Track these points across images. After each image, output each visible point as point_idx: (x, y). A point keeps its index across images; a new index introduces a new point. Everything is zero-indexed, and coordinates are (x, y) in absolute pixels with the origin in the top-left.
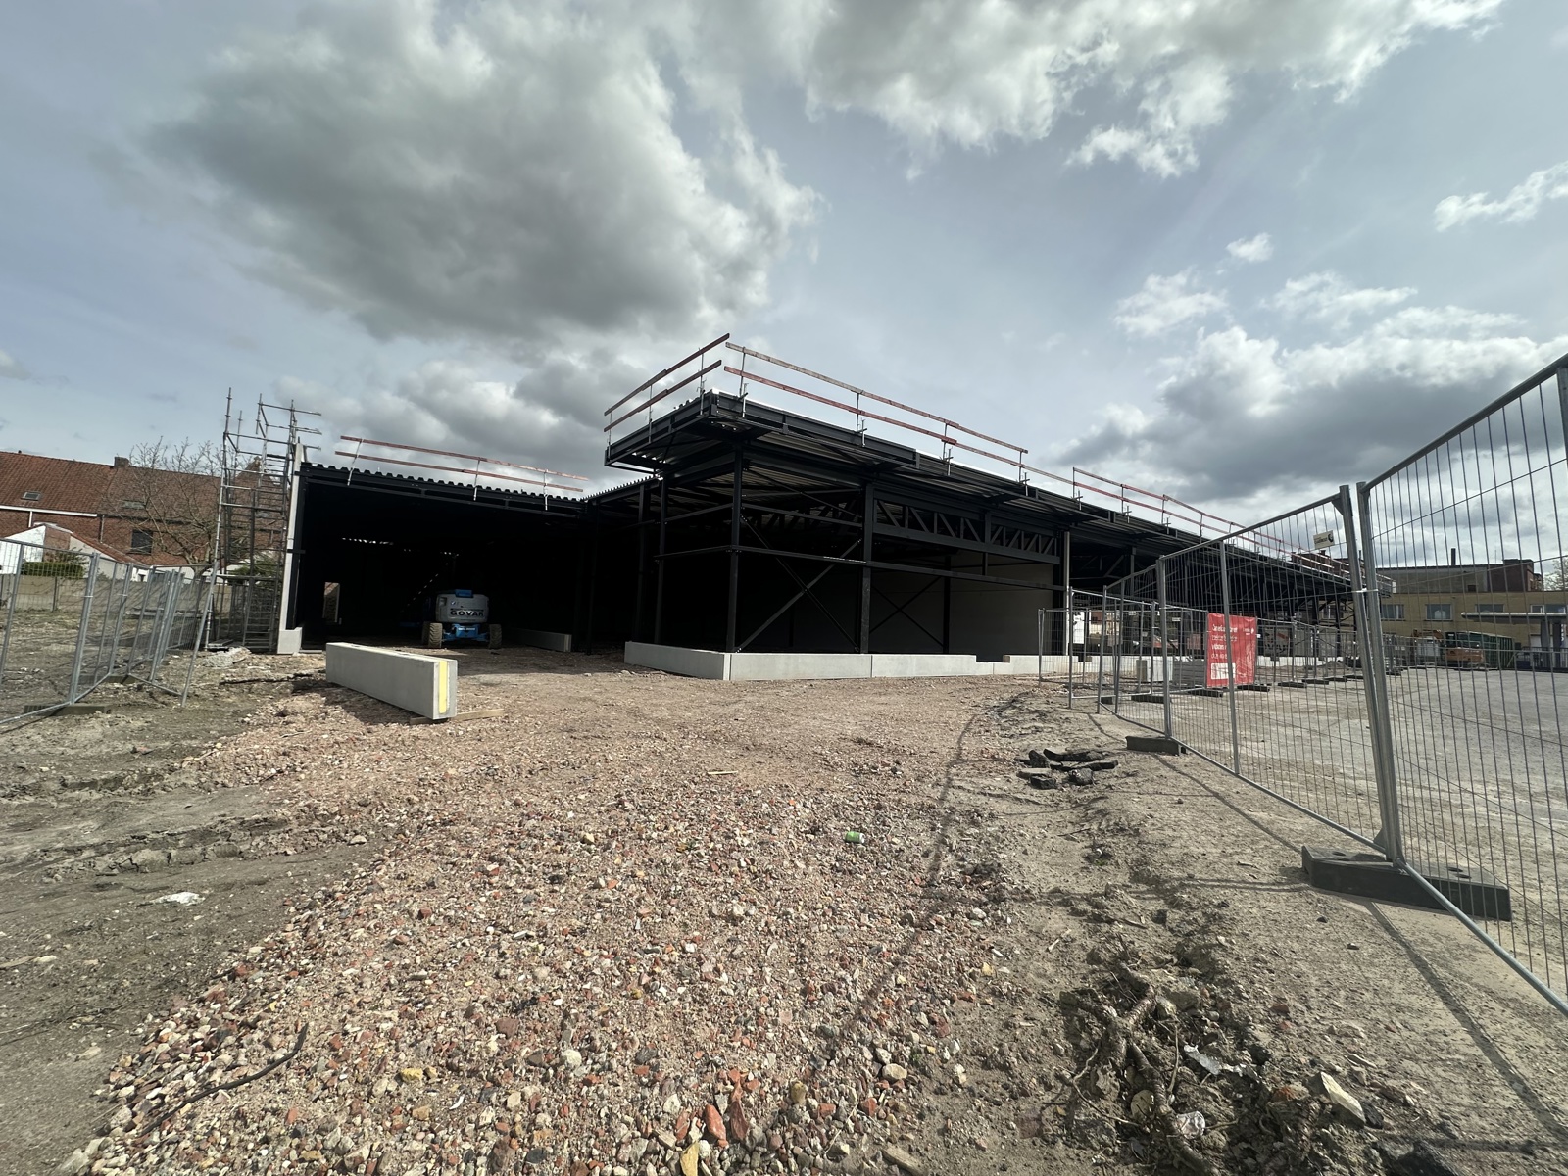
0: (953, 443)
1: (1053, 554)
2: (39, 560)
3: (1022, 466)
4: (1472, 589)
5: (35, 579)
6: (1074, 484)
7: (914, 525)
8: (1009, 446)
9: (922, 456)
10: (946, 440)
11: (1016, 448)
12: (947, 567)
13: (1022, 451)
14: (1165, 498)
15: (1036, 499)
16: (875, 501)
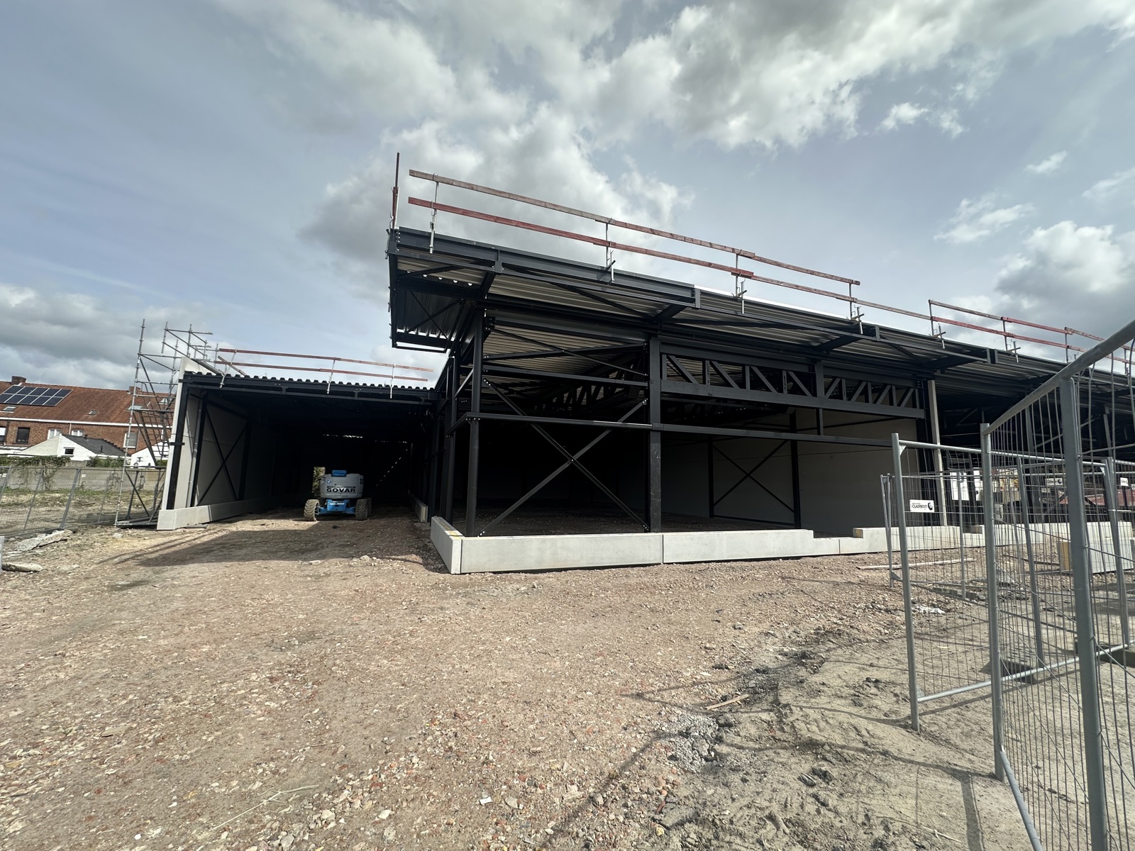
0: (749, 275)
1: (915, 406)
3: (852, 301)
6: (932, 319)
7: (757, 384)
8: (832, 277)
9: (703, 293)
10: (737, 273)
11: (842, 280)
12: (793, 430)
13: (851, 282)
14: (1067, 331)
15: (878, 338)
16: (664, 357)
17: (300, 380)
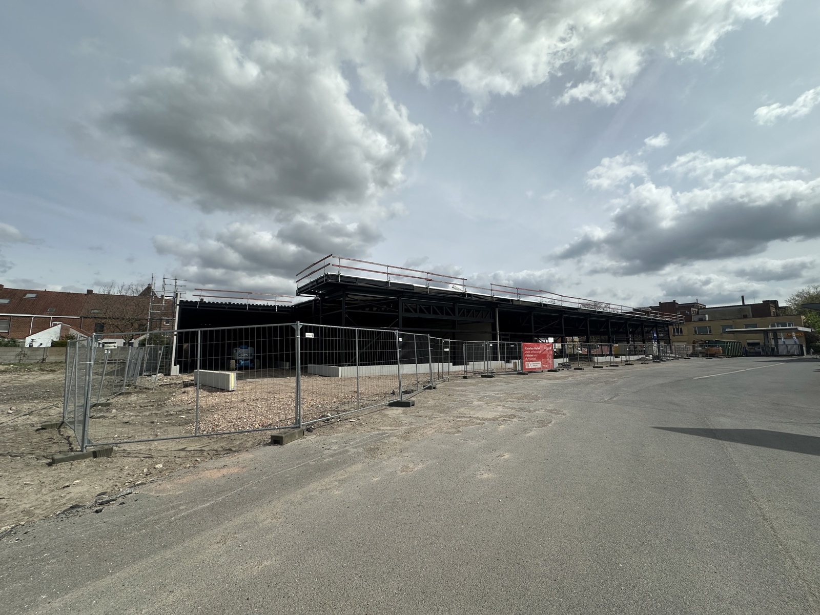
0: (431, 280)
1: (490, 318)
2: (58, 340)
3: (465, 286)
4: (745, 317)
5: (58, 348)
6: (491, 290)
9: (417, 287)
10: (427, 280)
13: (464, 280)
16: (404, 304)
17: (238, 304)
